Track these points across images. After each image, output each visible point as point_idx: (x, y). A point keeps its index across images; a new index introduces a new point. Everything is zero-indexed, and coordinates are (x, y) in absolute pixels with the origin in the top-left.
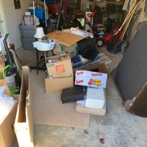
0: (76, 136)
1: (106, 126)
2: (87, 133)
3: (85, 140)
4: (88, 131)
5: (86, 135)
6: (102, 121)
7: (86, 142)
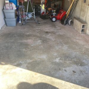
0: (69, 75)
1: (83, 67)
2: (75, 72)
3: (76, 76)
4: (75, 71)
5: (75, 73)
6: (79, 64)
7: (77, 77)
